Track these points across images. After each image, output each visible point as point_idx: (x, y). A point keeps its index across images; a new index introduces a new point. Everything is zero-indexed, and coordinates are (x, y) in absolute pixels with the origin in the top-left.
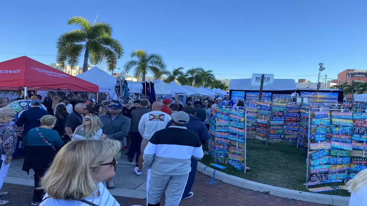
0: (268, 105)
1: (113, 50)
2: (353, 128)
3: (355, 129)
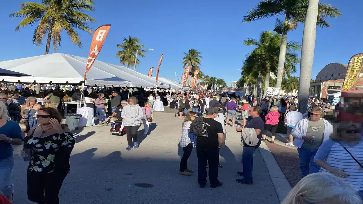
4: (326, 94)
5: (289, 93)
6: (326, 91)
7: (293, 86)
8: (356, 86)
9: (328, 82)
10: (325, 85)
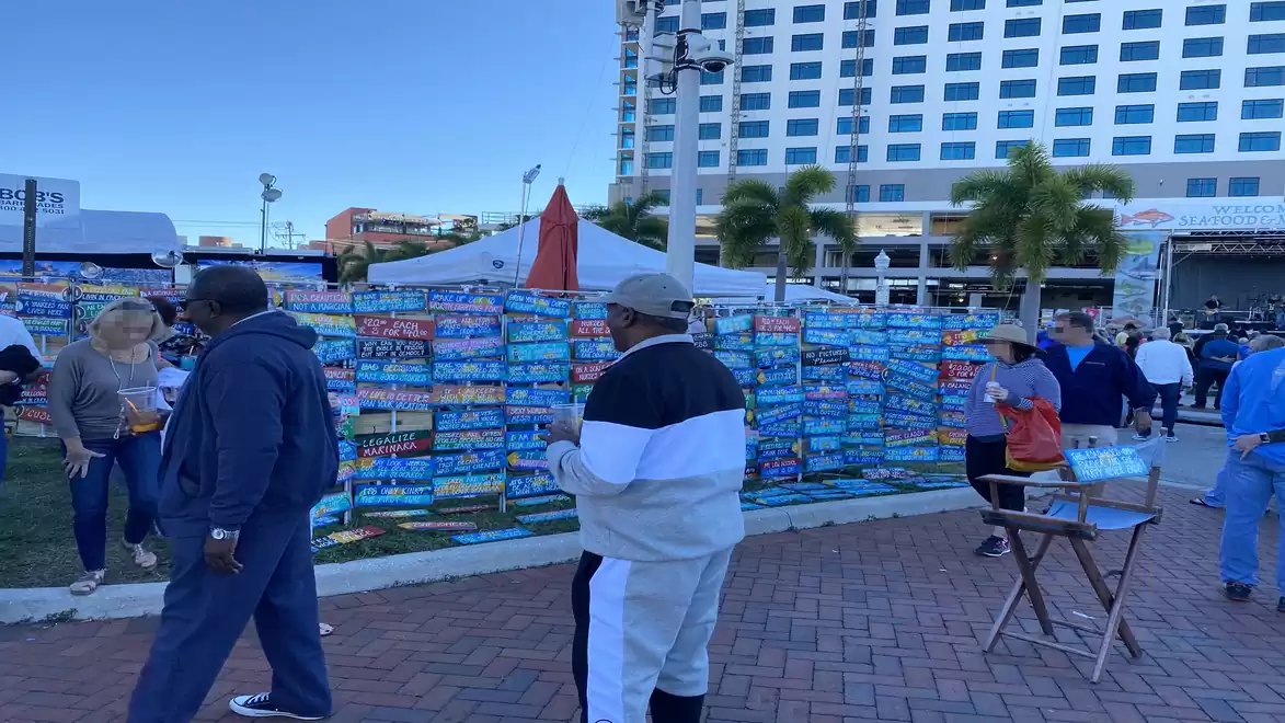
0: (59, 296)
2: (357, 344)
3: (362, 344)
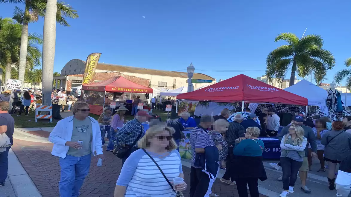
1: (322, 61)
4: (70, 87)
5: (35, 86)
6: (70, 84)
7: (40, 79)
8: (95, 81)
9: (72, 76)
10: (69, 78)
